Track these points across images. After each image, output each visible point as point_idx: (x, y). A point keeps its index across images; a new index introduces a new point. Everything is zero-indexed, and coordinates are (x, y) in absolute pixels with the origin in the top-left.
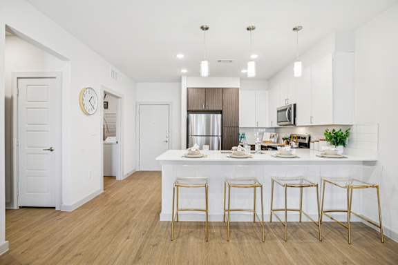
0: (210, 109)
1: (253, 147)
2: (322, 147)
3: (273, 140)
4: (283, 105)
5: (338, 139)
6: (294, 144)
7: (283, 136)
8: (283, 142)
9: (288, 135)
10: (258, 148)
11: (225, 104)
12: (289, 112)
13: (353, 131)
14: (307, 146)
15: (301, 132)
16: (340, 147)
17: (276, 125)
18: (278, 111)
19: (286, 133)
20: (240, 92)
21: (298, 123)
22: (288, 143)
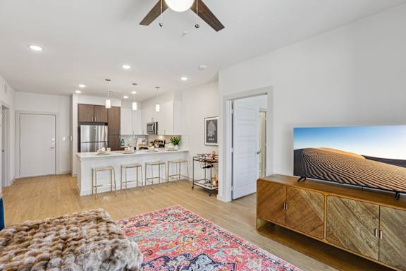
0: (98, 121)
1: (135, 148)
2: (169, 146)
3: (144, 143)
4: (150, 121)
5: (176, 142)
6: (156, 145)
7: (150, 140)
8: (150, 144)
9: (153, 140)
10: (137, 148)
11: (110, 118)
12: (154, 127)
13: (182, 138)
14: (163, 146)
15: (161, 138)
16: (177, 146)
17: (146, 133)
18: (148, 125)
19: (152, 139)
20: (122, 109)
21: (159, 133)
22: (153, 145)
